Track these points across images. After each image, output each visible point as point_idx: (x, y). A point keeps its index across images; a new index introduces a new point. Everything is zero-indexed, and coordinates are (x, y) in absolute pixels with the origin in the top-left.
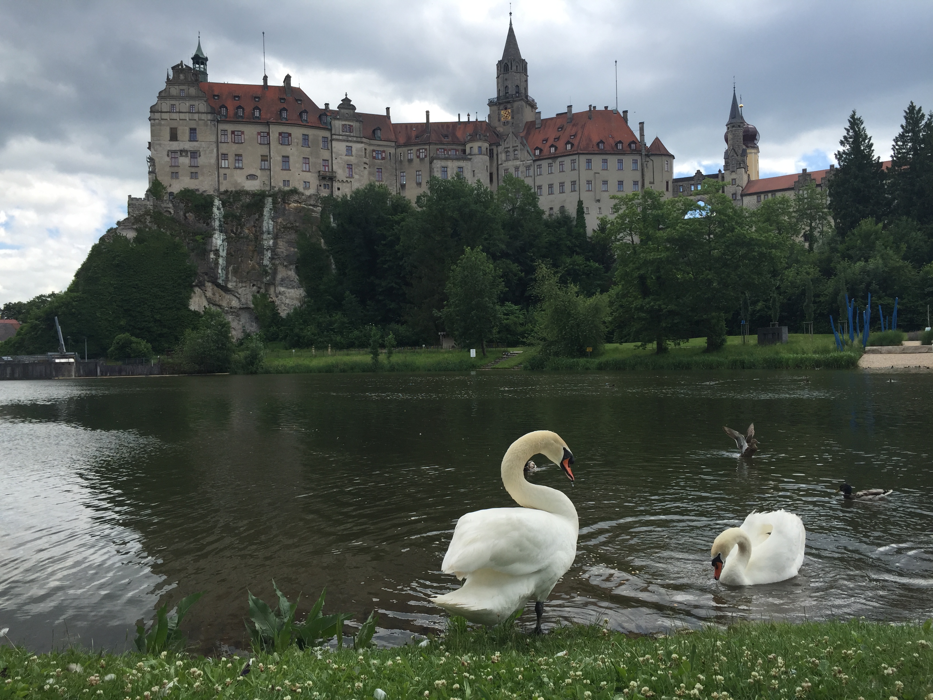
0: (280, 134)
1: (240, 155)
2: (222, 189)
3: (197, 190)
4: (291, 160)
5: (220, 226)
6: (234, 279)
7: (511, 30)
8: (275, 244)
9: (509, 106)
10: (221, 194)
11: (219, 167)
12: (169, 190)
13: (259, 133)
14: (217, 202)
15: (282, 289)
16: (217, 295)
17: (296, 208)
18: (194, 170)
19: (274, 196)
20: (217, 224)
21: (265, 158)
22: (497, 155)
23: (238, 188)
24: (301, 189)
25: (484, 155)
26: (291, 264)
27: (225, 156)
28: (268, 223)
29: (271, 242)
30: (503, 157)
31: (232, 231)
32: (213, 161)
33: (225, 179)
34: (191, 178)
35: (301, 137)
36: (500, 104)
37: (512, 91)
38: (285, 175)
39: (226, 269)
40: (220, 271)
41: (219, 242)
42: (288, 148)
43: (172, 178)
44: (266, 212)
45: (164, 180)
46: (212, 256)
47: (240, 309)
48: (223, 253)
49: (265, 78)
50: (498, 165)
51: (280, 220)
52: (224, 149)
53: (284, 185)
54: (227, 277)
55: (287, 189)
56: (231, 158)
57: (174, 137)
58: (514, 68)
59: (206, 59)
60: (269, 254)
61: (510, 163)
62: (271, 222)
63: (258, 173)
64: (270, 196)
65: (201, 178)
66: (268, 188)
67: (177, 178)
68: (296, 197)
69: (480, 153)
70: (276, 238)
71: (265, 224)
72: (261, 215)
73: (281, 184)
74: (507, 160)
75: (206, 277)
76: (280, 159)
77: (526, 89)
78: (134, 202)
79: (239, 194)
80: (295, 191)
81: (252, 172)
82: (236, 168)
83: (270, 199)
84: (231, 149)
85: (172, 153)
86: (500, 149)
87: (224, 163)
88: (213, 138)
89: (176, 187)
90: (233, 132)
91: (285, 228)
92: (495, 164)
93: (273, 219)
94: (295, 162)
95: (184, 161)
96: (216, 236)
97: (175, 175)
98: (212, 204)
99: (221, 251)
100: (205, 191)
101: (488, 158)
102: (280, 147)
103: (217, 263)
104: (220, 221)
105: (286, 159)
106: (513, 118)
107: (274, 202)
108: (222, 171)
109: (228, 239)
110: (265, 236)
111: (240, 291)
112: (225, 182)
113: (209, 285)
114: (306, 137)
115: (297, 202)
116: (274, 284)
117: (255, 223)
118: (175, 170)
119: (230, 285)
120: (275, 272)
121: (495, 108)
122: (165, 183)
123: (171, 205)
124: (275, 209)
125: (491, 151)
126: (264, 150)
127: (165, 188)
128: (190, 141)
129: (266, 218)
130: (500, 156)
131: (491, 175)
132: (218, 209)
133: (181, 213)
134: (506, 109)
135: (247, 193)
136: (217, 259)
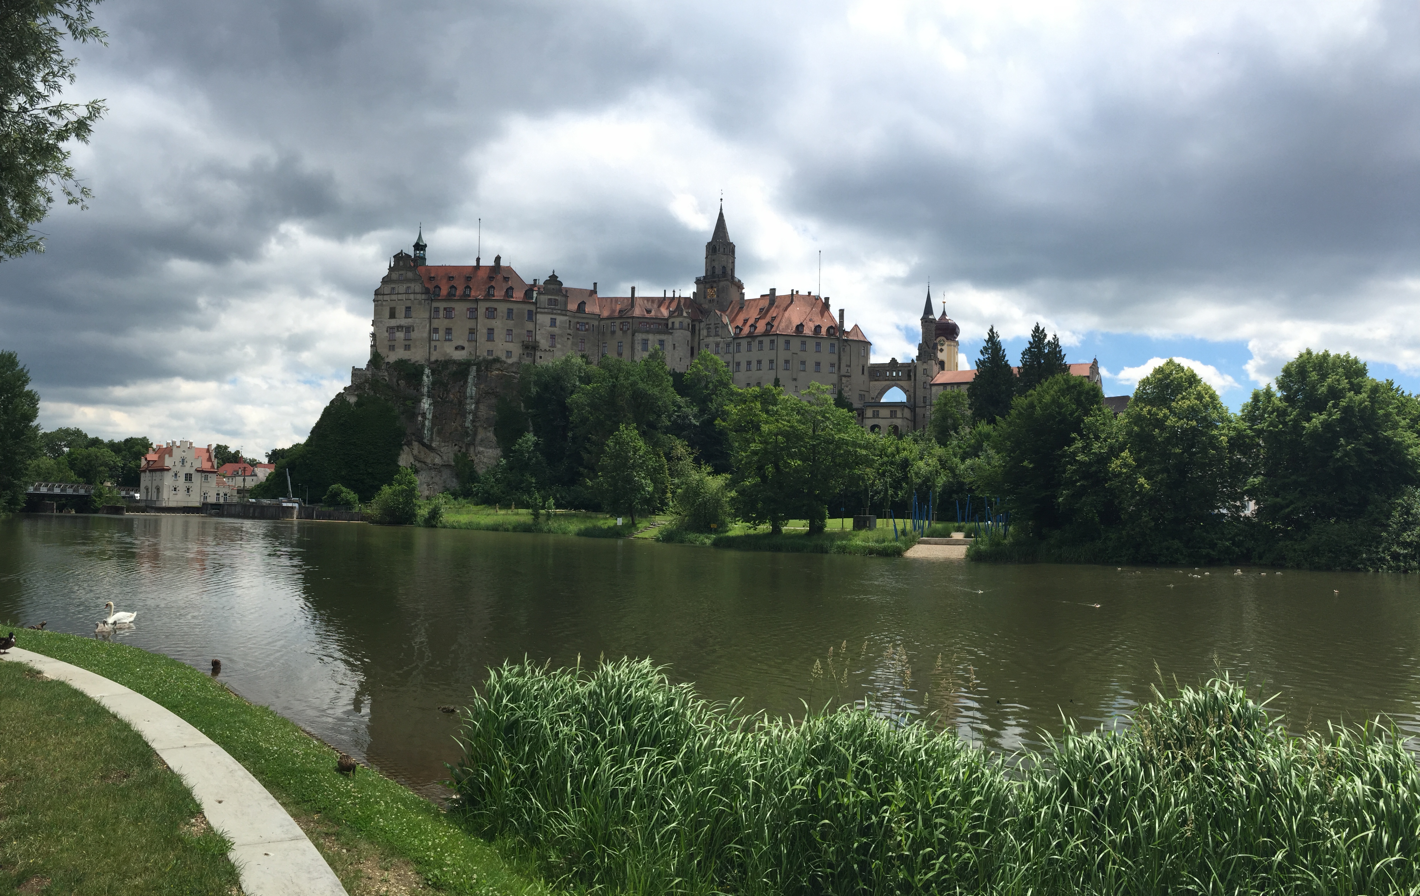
0: (487, 309)
1: (450, 329)
2: (433, 359)
3: (410, 360)
4: (496, 331)
5: (428, 392)
6: (438, 439)
7: (721, 215)
8: (477, 408)
9: (715, 285)
10: (432, 363)
11: (430, 340)
12: (387, 360)
13: (468, 309)
14: (427, 371)
15: (481, 449)
16: (423, 453)
17: (497, 376)
18: (407, 343)
19: (478, 365)
20: (425, 390)
21: (472, 331)
22: (699, 330)
23: (447, 358)
24: (504, 358)
25: (685, 330)
26: (490, 426)
27: (436, 330)
28: (471, 389)
29: (473, 406)
30: (704, 332)
31: (439, 396)
32: (425, 335)
33: (435, 350)
34: (405, 350)
35: (506, 311)
36: (706, 282)
37: (718, 271)
38: (489, 346)
39: (431, 430)
40: (426, 432)
41: (426, 406)
42: (493, 322)
43: (390, 350)
44: (470, 379)
45: (383, 351)
46: (420, 418)
47: (442, 465)
48: (429, 416)
49: (478, 260)
50: (699, 340)
51: (482, 386)
52: (436, 323)
53: (488, 355)
54: (432, 438)
55: (490, 358)
56: (442, 332)
57: (392, 315)
58: (722, 250)
59: (426, 246)
60: (471, 417)
61: (711, 339)
62: (474, 388)
63: (466, 344)
64: (474, 365)
65: (413, 350)
66: (473, 358)
67: (394, 350)
68: (498, 366)
69: (681, 328)
70: (477, 403)
71: (469, 390)
72: (466, 382)
73: (485, 354)
74: (708, 336)
75: (413, 437)
76: (485, 331)
77: (733, 270)
78: (356, 372)
79: (447, 363)
80: (497, 360)
81: (460, 343)
82: (446, 340)
83: (474, 368)
84: (441, 323)
85: (391, 330)
86: (702, 325)
87: (435, 336)
88: (427, 315)
89: (392, 358)
90: (445, 309)
91: (487, 393)
92: (697, 339)
93: (476, 385)
94: (500, 334)
95: (400, 335)
96: (424, 400)
97: (392, 348)
98: (422, 373)
99: (427, 414)
100: (417, 361)
101: (689, 334)
102: (486, 320)
103: (424, 425)
104: (428, 387)
105: (491, 331)
106: (718, 296)
107: (478, 370)
108: (433, 343)
109: (434, 404)
110: (468, 401)
111: (442, 450)
112: (435, 353)
113: (415, 444)
114: (510, 311)
115: (499, 369)
116: (474, 444)
117: (460, 389)
118: (393, 343)
119: (434, 445)
120: (475, 434)
121: (702, 286)
122: (383, 355)
123: (386, 374)
124: (478, 376)
125: (694, 326)
126: (471, 324)
127: (383, 359)
128: (406, 317)
129: (470, 385)
130: (701, 332)
131: (692, 349)
132: (428, 377)
133: (395, 380)
134: (712, 288)
135: (454, 362)
136: (423, 421)
